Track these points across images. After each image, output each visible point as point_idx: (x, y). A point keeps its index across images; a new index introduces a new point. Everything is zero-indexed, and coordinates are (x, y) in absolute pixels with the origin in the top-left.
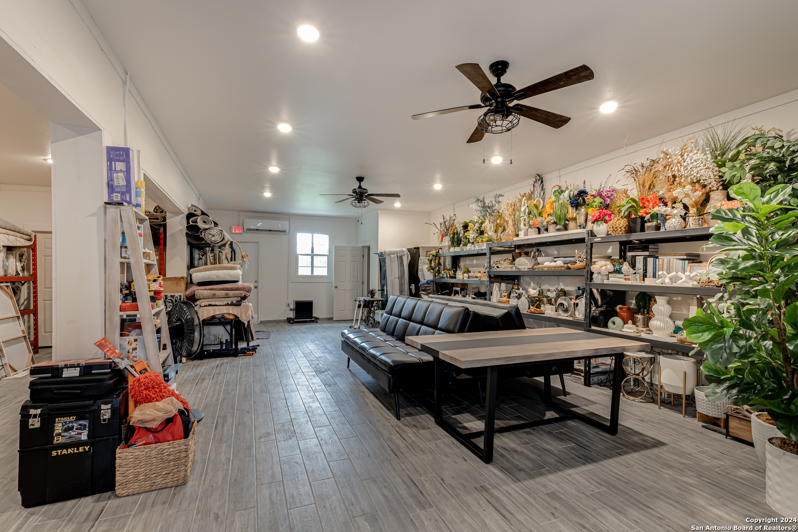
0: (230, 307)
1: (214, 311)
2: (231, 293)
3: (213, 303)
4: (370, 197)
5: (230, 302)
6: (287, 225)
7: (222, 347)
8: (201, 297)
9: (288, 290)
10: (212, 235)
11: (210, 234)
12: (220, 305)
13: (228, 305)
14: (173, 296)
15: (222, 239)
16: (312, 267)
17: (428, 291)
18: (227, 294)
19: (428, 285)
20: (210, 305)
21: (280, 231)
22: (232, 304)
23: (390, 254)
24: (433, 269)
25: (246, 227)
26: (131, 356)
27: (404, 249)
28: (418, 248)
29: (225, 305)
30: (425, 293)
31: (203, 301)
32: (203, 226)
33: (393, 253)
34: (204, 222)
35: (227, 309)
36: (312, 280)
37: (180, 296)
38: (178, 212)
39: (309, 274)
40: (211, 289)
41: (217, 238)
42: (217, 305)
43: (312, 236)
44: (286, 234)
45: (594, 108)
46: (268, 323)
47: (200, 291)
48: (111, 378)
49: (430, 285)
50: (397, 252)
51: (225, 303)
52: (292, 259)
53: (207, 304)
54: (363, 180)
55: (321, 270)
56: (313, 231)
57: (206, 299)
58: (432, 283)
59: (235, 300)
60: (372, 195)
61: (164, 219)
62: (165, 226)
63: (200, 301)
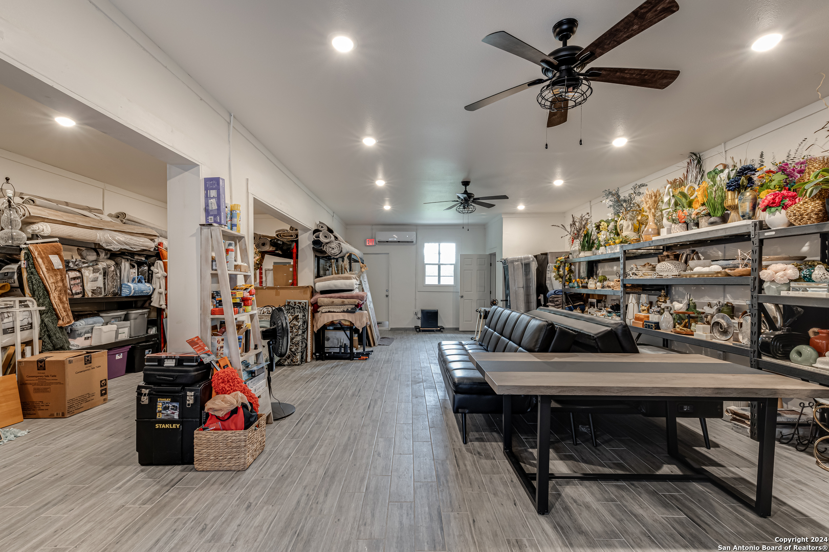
0: (346, 314)
1: (333, 317)
2: (346, 301)
3: (332, 310)
4: (476, 201)
5: (345, 310)
6: (415, 236)
7: (340, 350)
8: (323, 304)
9: (416, 299)
10: (332, 249)
11: (331, 248)
12: (338, 312)
13: (344, 312)
14: (300, 303)
15: (340, 252)
16: (439, 276)
17: (556, 303)
18: (343, 302)
19: (556, 296)
20: (329, 312)
21: (408, 242)
22: (347, 312)
23: (513, 261)
24: (562, 278)
25: (377, 240)
26: (219, 353)
27: (530, 256)
28: (546, 254)
29: (342, 312)
30: (553, 304)
31: (324, 307)
32: (324, 240)
33: (517, 260)
34: (326, 237)
35: (343, 316)
36: (439, 289)
37: (306, 303)
38: (306, 230)
39: (437, 283)
40: (331, 297)
41: (336, 251)
42: (335, 312)
43: (439, 245)
44: (414, 244)
45: (744, 45)
46: (397, 330)
47: (322, 299)
48: (196, 370)
49: (558, 296)
50: (521, 260)
51: (342, 310)
52: (419, 268)
53: (327, 310)
54: (468, 185)
55: (448, 280)
56: (439, 240)
57: (326, 306)
58: (561, 293)
59: (350, 308)
60: (478, 199)
61: (297, 236)
62: (297, 242)
63: (322, 308)
